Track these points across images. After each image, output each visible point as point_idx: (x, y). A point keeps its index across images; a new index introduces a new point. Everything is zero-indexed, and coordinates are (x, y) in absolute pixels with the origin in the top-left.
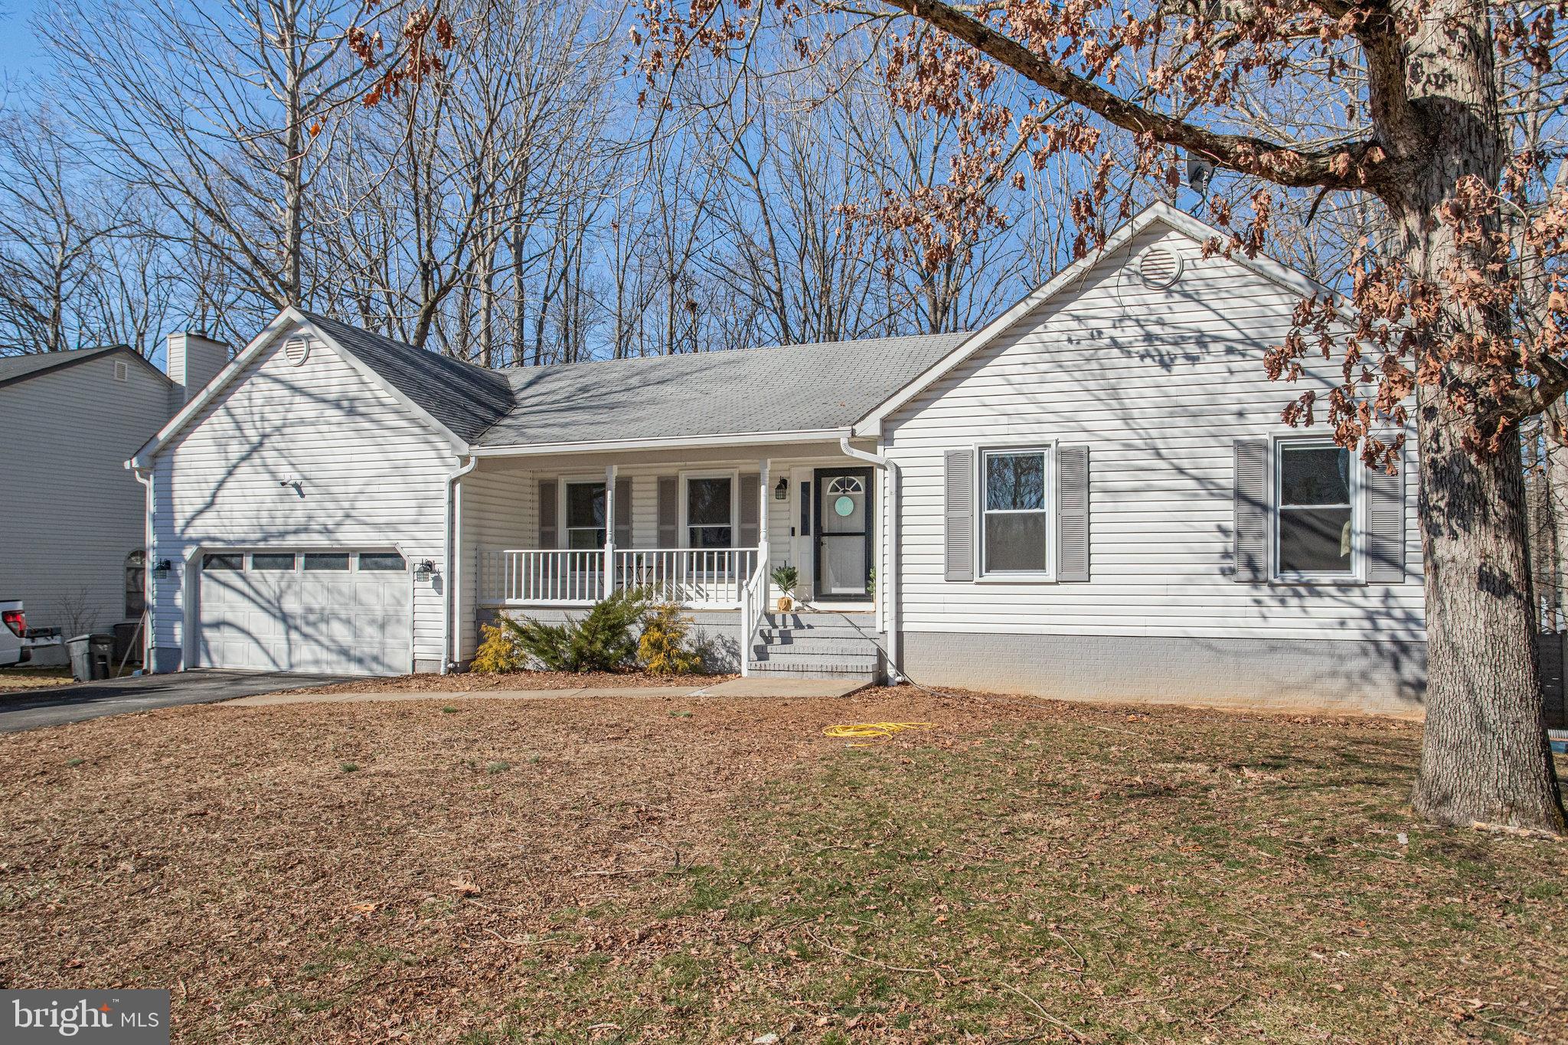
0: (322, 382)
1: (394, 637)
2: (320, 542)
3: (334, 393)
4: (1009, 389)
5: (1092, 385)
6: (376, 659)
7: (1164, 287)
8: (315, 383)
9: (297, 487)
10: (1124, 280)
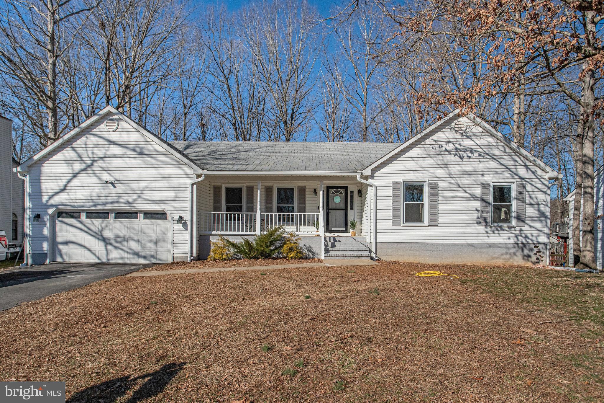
0: (126, 140)
1: (162, 247)
2: (125, 207)
3: (132, 145)
4: (413, 162)
5: (439, 163)
6: (152, 256)
7: (461, 134)
8: (121, 139)
9: (113, 184)
10: (449, 130)
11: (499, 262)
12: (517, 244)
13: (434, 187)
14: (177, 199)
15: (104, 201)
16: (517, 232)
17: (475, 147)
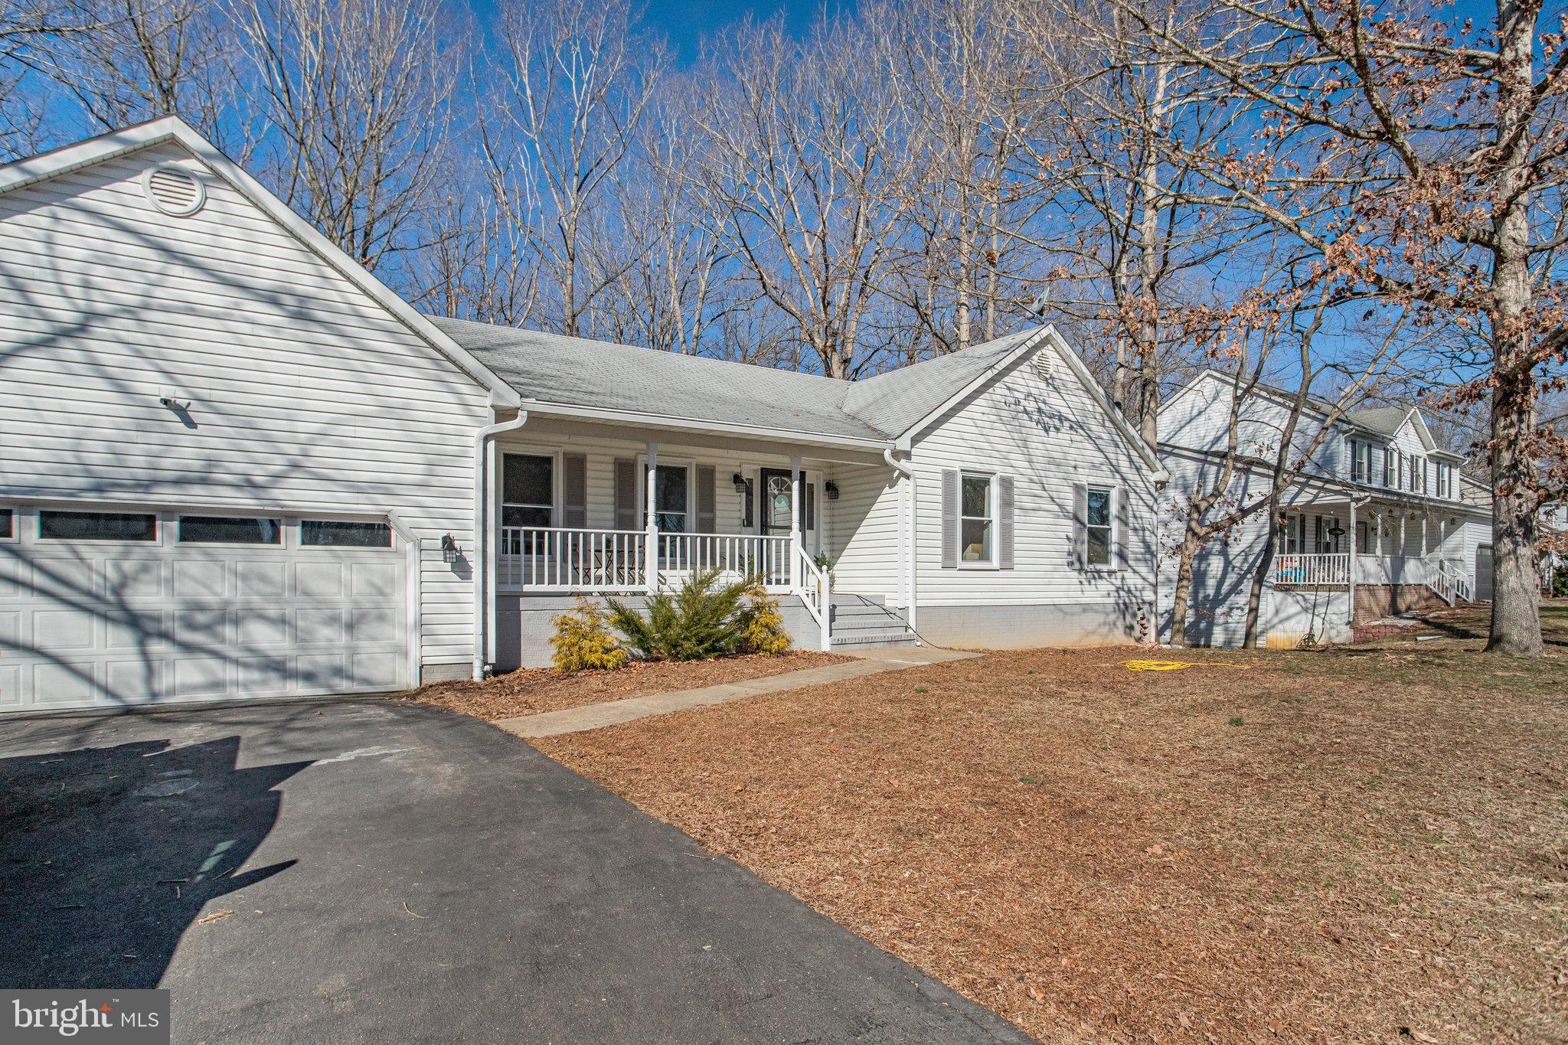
0: (238, 256)
1: (373, 639)
2: (243, 502)
3: (266, 278)
4: (975, 430)
5: (1016, 436)
6: (338, 672)
7: (1046, 379)
8: (219, 253)
9: (182, 413)
10: (1029, 369)
11: (1095, 642)
12: (1118, 604)
13: (1007, 484)
14: (434, 481)
15: (142, 474)
16: (1118, 583)
17: (1065, 411)
